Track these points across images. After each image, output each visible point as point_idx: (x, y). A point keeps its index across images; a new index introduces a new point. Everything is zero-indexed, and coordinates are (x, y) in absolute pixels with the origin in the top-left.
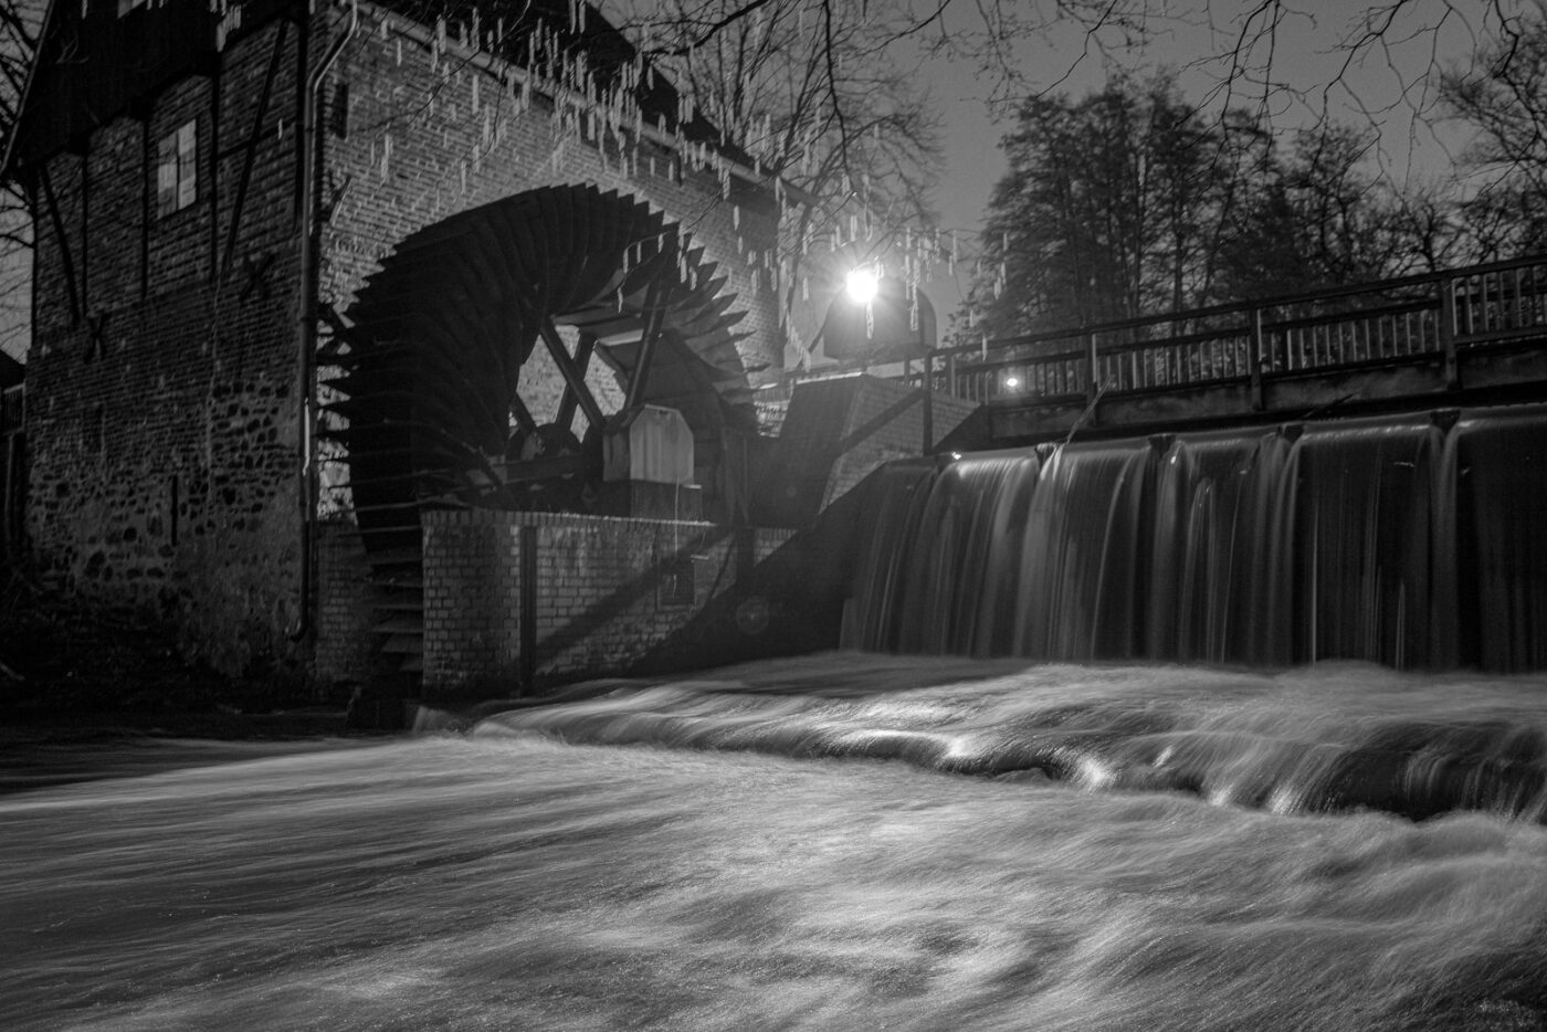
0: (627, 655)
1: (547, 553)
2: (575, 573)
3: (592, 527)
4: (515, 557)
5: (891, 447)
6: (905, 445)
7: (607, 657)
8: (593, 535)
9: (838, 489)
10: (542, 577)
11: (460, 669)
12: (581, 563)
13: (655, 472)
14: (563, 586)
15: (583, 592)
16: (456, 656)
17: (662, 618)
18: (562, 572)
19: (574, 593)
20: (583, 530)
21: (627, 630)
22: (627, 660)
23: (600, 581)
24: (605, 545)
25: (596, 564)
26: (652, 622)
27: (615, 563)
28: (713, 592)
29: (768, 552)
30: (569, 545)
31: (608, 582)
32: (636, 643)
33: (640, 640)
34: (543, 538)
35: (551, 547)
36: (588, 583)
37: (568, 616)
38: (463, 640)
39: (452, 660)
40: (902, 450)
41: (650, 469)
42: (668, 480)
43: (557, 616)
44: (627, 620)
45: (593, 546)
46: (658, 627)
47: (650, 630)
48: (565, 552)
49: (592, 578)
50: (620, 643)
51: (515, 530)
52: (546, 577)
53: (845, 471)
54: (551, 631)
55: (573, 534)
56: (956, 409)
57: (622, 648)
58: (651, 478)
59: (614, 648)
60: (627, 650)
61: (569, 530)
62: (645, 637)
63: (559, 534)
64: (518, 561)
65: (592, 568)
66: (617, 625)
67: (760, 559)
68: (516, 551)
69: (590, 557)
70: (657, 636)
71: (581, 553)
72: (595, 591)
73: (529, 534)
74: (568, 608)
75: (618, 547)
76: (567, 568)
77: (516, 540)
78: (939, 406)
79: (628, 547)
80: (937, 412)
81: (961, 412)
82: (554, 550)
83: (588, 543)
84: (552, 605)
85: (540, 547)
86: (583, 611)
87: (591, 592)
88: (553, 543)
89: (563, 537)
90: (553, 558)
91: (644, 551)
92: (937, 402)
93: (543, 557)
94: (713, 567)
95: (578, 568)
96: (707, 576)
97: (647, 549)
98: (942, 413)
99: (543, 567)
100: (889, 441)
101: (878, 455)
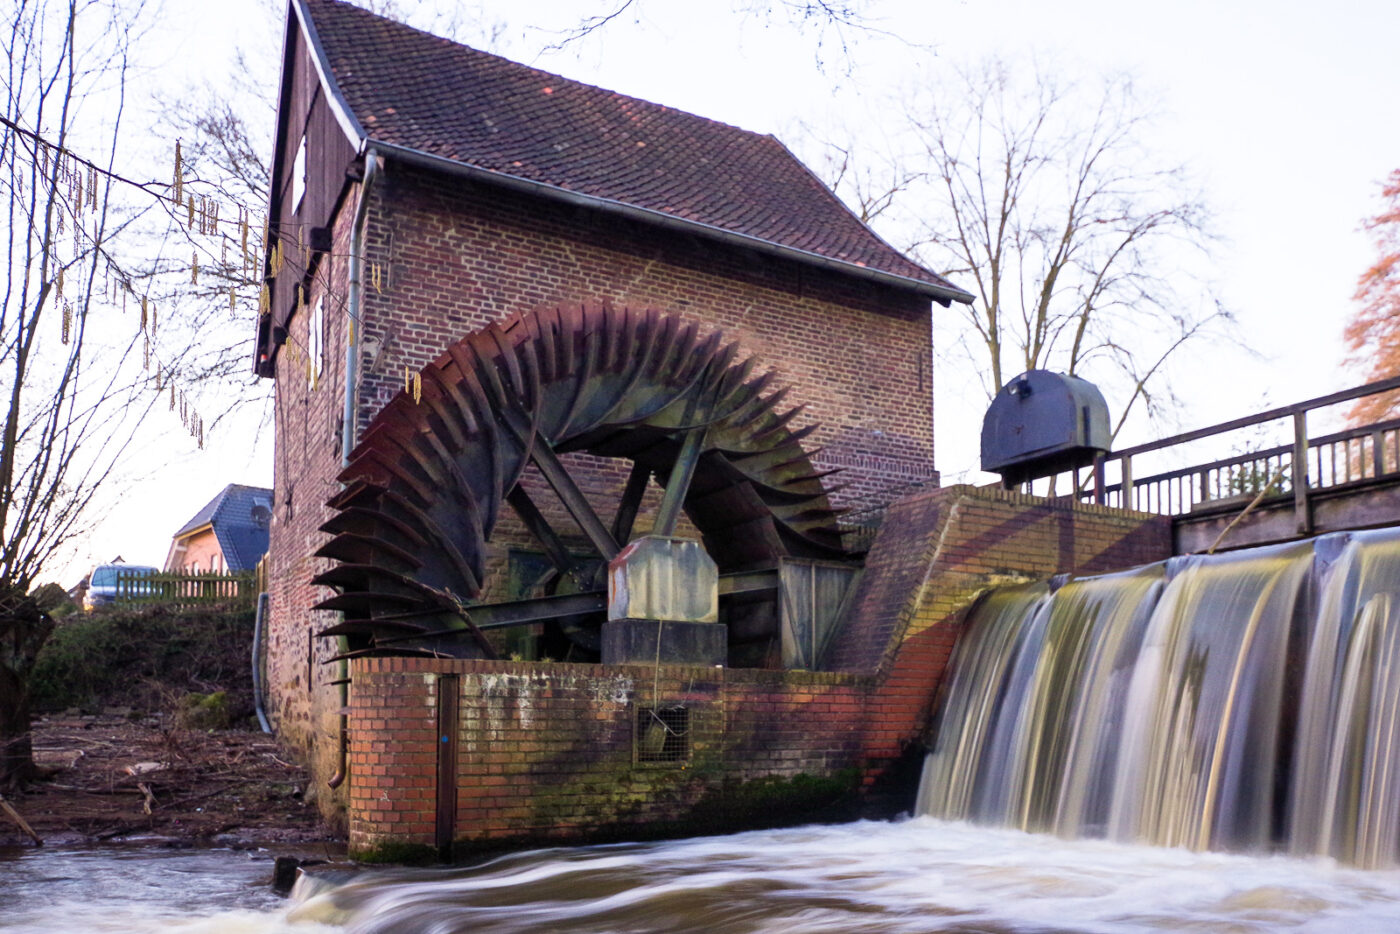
0: (589, 819)
1: (475, 704)
2: (514, 725)
3: (539, 673)
4: (429, 708)
5: (1004, 571)
6: (1028, 568)
7: (560, 821)
8: (541, 682)
9: (914, 622)
10: (467, 730)
11: (369, 831)
12: (522, 714)
13: (664, 609)
14: (497, 740)
15: (525, 746)
16: (365, 816)
17: (642, 777)
18: (495, 724)
19: (512, 747)
20: (526, 677)
21: (589, 789)
22: (588, 825)
23: (550, 734)
24: (558, 694)
25: (543, 715)
26: (626, 780)
27: (571, 713)
28: (718, 747)
29: (804, 698)
30: (506, 694)
31: (559, 736)
32: (602, 805)
33: (609, 801)
34: (468, 685)
35: (480, 697)
36: (531, 737)
37: (503, 774)
38: (372, 798)
39: (363, 820)
40: (1022, 573)
41: (656, 606)
42: (682, 618)
43: (489, 774)
44: (589, 778)
45: (539, 695)
46: (635, 787)
47: (624, 790)
48: (501, 701)
49: (538, 731)
50: (578, 805)
51: (430, 679)
52: (472, 730)
53: (929, 600)
54: (480, 791)
55: (511, 681)
56: (1115, 521)
57: (582, 810)
58: (658, 616)
59: (570, 810)
60: (588, 813)
61: (505, 677)
62: (616, 798)
63: (491, 682)
64: (433, 712)
65: (539, 719)
66: (575, 784)
67: (793, 706)
68: (431, 701)
69: (536, 707)
70: (633, 797)
71: (523, 703)
72: (543, 745)
73: (449, 684)
74: (502, 764)
75: (577, 695)
76: (503, 720)
77: (431, 689)
78: (1086, 518)
79: (591, 695)
80: (1083, 526)
81: (1123, 524)
82: (484, 700)
83: (532, 691)
84: (481, 762)
85: (464, 697)
86: (525, 768)
87: (536, 746)
88: (483, 692)
89: (497, 684)
90: (483, 709)
91: (614, 699)
92: (1084, 514)
93: (468, 707)
94: (719, 717)
95: (518, 720)
96: (710, 727)
97: (619, 697)
98: (1091, 527)
99: (469, 719)
100: (1001, 564)
101: (982, 582)
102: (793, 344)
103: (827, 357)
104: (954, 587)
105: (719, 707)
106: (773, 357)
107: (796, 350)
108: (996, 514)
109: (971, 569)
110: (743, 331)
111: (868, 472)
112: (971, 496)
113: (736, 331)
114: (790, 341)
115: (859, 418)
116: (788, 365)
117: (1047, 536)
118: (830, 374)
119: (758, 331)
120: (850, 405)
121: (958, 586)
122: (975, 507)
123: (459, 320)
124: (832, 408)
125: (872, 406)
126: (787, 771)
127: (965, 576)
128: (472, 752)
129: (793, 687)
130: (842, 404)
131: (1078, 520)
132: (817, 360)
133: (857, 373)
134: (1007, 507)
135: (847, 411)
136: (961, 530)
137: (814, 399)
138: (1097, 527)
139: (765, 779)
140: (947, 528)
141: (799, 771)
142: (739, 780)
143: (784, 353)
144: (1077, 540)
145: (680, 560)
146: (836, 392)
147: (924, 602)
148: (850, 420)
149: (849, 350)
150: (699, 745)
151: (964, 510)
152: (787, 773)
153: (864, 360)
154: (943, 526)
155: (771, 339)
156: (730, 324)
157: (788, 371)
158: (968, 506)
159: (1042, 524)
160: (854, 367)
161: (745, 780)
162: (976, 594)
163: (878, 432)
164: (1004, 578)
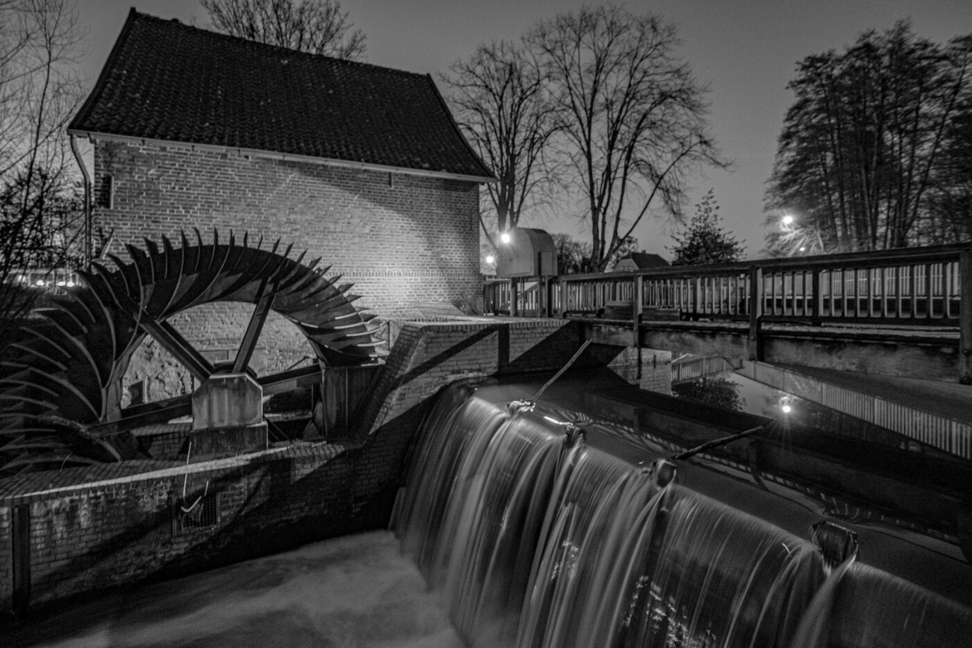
0: (139, 571)
1: (42, 520)
2: (76, 527)
3: (95, 493)
4: (5, 528)
5: (458, 372)
8: (96, 498)
9: (391, 413)
10: (36, 537)
12: (82, 520)
13: (222, 421)
14: (62, 538)
15: (86, 538)
17: (181, 539)
18: (60, 529)
19: (75, 541)
20: (84, 496)
21: (139, 554)
22: (138, 575)
23: (105, 527)
24: (110, 501)
25: (99, 517)
26: (168, 544)
27: (122, 512)
28: (240, 511)
29: (306, 472)
30: (68, 509)
32: (150, 561)
33: (155, 558)
34: (36, 509)
35: (46, 515)
36: (90, 532)
37: (67, 558)
41: (215, 418)
42: (236, 424)
44: (138, 548)
45: (95, 505)
46: (175, 546)
47: (167, 550)
48: (63, 515)
49: (96, 527)
50: (130, 565)
52: (41, 536)
54: (49, 571)
55: (72, 501)
57: (133, 568)
58: (218, 425)
60: (139, 568)
61: (66, 500)
62: (160, 556)
63: (55, 504)
64: (9, 530)
65: (96, 520)
66: (127, 553)
67: (298, 478)
68: (7, 524)
69: (94, 513)
70: (174, 553)
71: (82, 513)
72: (99, 535)
73: (20, 511)
74: (67, 552)
75: (126, 500)
76: (66, 525)
77: (5, 517)
78: (519, 332)
79: (138, 498)
80: (516, 336)
81: (545, 331)
82: (50, 516)
83: (90, 504)
84: (49, 554)
85: (34, 518)
86: (85, 551)
87: (95, 537)
88: (48, 512)
89: (61, 504)
90: (50, 522)
91: (157, 497)
92: (517, 329)
93: (37, 523)
94: (241, 493)
95: (79, 523)
96: (233, 501)
97: (160, 495)
98: (522, 336)
99: (38, 530)
100: (456, 368)
101: (441, 380)
102: (387, 212)
104: (421, 388)
105: (241, 488)
106: (374, 222)
107: (389, 216)
108: (453, 339)
109: (432, 375)
110: (353, 209)
112: (434, 331)
113: (349, 210)
114: (385, 211)
115: (432, 249)
117: (490, 347)
119: (364, 208)
120: (425, 243)
121: (424, 386)
122: (436, 337)
124: (414, 246)
126: (294, 517)
127: (429, 379)
128: (41, 549)
129: (298, 465)
131: (513, 334)
133: (430, 225)
134: (461, 334)
135: (424, 246)
136: (427, 352)
138: (526, 336)
139: (276, 524)
140: (415, 353)
141: (303, 514)
142: (258, 527)
143: (380, 218)
144: (511, 345)
145: (234, 390)
146: (416, 237)
147: (398, 400)
148: (426, 251)
149: (424, 212)
150: (224, 514)
151: (430, 340)
152: (295, 517)
153: (434, 217)
154: (413, 352)
155: (372, 211)
156: (344, 207)
157: (384, 228)
158: (432, 338)
159: (487, 341)
160: (428, 222)
161: (262, 527)
162: (437, 389)
163: (443, 256)
164: (459, 376)
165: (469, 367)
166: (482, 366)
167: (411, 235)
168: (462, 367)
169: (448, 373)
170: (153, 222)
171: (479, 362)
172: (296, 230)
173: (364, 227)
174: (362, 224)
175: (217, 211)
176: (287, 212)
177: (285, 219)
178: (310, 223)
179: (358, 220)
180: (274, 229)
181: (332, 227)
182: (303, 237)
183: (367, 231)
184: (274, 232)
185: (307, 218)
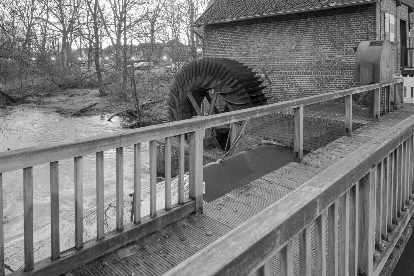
18: (158, 152)
20: (161, 145)
49: (163, 155)
63: (157, 145)
69: (163, 151)
100: (266, 136)
101: (258, 141)
102: (305, 36)
103: (319, 37)
106: (297, 42)
107: (306, 38)
109: (254, 136)
110: (286, 36)
111: (336, 77)
113: (285, 37)
114: (304, 35)
115: (334, 57)
116: (303, 43)
118: (320, 43)
119: (292, 35)
120: (330, 53)
121: (250, 141)
123: (218, 52)
124: (321, 55)
125: (341, 51)
127: (252, 139)
130: (326, 53)
132: (314, 39)
133: (333, 40)
134: (269, 117)
135: (328, 55)
136: (251, 124)
137: (313, 53)
140: (246, 123)
143: (301, 40)
146: (324, 49)
148: (329, 58)
149: (329, 32)
153: (337, 34)
155: (297, 36)
156: (282, 36)
157: (303, 46)
160: (332, 38)
162: (256, 145)
163: (343, 61)
164: (267, 141)
165: (273, 138)
166: (281, 139)
167: (320, 48)
168: (269, 137)
169: (262, 138)
170: (217, 52)
171: (280, 136)
172: (260, 51)
173: (292, 46)
174: (291, 44)
175: (233, 45)
176: (257, 42)
177: (256, 46)
178: (266, 47)
179: (289, 42)
180: (252, 51)
181: (276, 47)
182: (263, 55)
183: (294, 48)
184: (252, 53)
185: (265, 44)
